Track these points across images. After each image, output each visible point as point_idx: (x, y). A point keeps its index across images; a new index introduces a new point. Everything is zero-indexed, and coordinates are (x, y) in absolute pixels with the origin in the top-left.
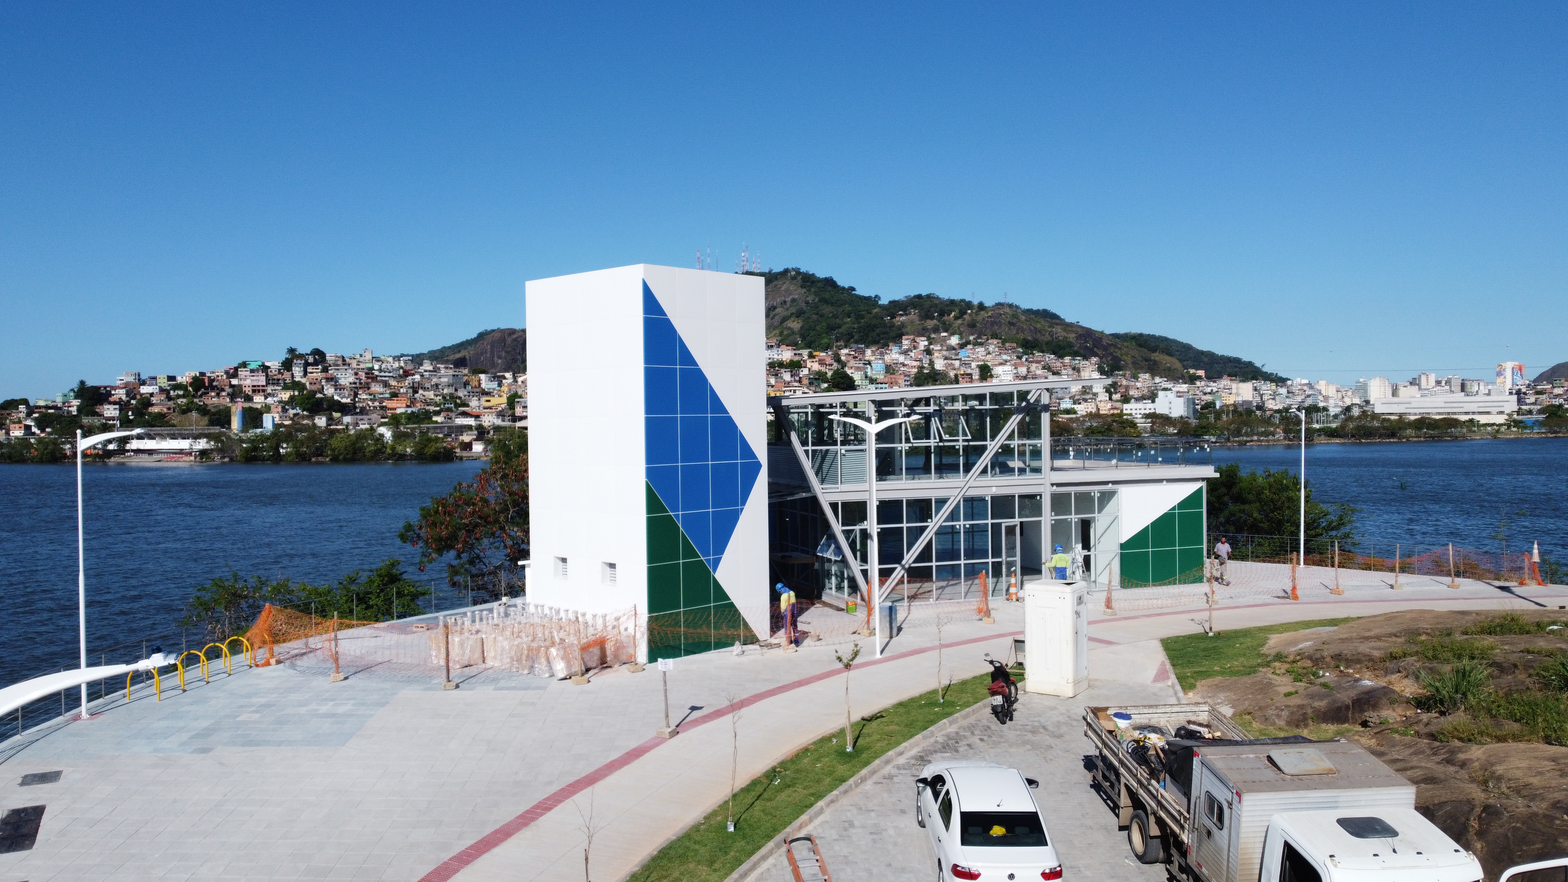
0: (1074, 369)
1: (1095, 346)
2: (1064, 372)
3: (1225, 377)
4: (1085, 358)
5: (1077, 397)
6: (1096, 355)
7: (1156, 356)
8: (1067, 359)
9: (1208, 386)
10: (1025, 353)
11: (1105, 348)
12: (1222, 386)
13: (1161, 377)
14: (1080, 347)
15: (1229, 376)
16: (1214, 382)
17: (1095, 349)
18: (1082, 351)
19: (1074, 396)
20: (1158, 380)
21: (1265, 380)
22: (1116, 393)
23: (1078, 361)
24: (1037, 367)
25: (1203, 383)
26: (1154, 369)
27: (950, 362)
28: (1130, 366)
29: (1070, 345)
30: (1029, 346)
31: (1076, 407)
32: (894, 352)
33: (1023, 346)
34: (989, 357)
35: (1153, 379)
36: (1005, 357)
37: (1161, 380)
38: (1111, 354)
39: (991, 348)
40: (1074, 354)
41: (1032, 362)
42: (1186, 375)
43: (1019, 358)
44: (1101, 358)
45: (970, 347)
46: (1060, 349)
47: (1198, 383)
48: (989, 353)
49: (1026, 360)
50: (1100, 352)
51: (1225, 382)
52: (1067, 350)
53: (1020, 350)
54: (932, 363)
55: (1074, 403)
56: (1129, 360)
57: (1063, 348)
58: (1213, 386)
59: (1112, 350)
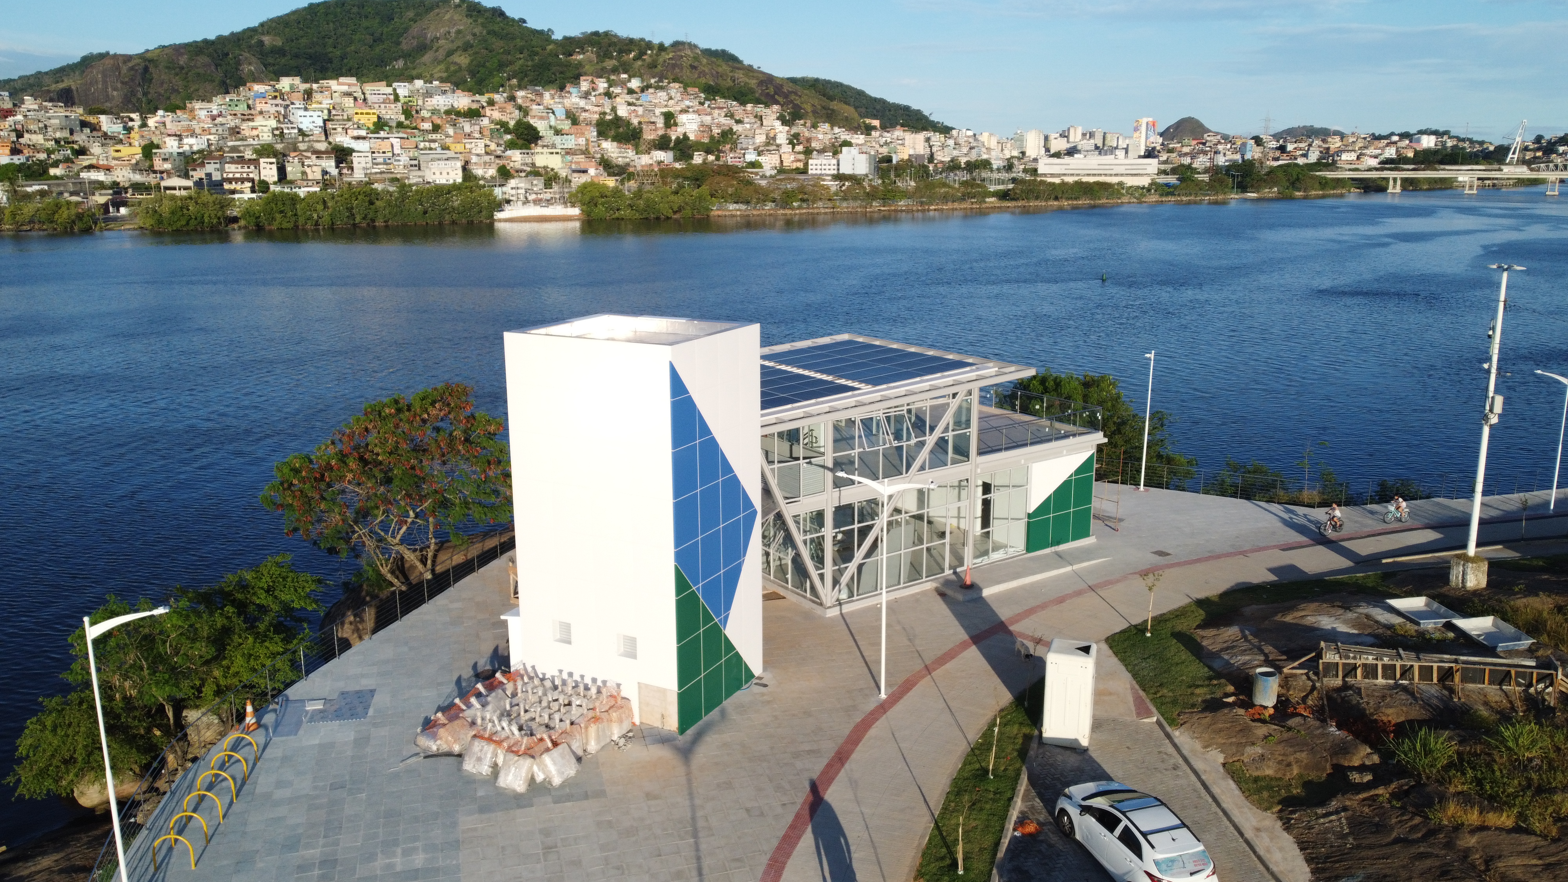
0: (756, 117)
1: (776, 93)
2: (746, 120)
3: (898, 127)
4: (767, 105)
5: (761, 149)
6: (777, 102)
7: (835, 105)
8: (749, 107)
9: (882, 136)
10: (706, 99)
11: (786, 96)
12: (895, 136)
13: (839, 127)
14: (761, 94)
15: (902, 125)
16: (888, 132)
17: (776, 97)
18: (763, 98)
19: (759, 147)
20: (836, 130)
21: (935, 131)
22: (798, 144)
23: (760, 109)
24: (719, 114)
25: (878, 133)
26: (832, 118)
27: (633, 108)
28: (810, 114)
29: (752, 91)
30: (712, 92)
31: (761, 159)
32: (574, 95)
33: (704, 91)
34: (671, 102)
35: (832, 129)
36: (687, 103)
37: (840, 130)
38: (792, 102)
39: (673, 93)
40: (757, 102)
41: (714, 108)
42: (862, 125)
43: (702, 104)
44: (782, 106)
45: (651, 90)
46: (742, 96)
47: (873, 133)
48: (671, 98)
49: (709, 106)
50: (781, 99)
51: (898, 132)
52: (750, 97)
53: (702, 95)
54: (614, 109)
55: (759, 155)
56: (809, 108)
57: (743, 94)
58: (887, 136)
59: (793, 97)
